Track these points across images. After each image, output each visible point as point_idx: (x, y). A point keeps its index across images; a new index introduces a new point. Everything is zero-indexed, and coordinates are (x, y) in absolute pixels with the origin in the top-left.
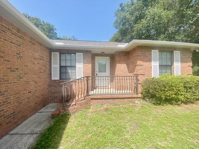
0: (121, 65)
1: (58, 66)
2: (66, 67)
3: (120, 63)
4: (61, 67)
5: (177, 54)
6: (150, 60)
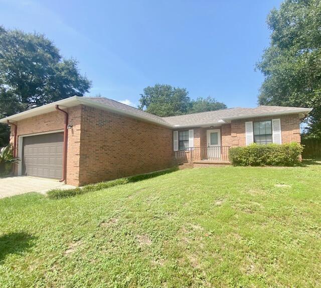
0: (226, 136)
1: (177, 141)
2: (183, 141)
3: (226, 135)
4: (179, 141)
5: (277, 123)
6: (244, 132)
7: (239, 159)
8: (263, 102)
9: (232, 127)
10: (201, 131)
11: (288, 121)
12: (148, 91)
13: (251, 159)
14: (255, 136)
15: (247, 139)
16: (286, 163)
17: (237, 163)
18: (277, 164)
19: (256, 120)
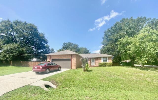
3: (97, 60)
5: (108, 58)
6: (101, 60)
7: (100, 65)
8: (102, 52)
9: (99, 58)
10: (90, 59)
11: (110, 58)
12: (64, 44)
13: (103, 65)
14: (103, 61)
15: (102, 61)
16: (110, 66)
17: (100, 66)
18: (108, 66)
19: (104, 57)
